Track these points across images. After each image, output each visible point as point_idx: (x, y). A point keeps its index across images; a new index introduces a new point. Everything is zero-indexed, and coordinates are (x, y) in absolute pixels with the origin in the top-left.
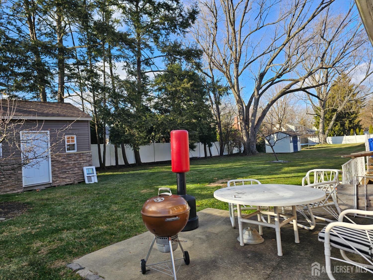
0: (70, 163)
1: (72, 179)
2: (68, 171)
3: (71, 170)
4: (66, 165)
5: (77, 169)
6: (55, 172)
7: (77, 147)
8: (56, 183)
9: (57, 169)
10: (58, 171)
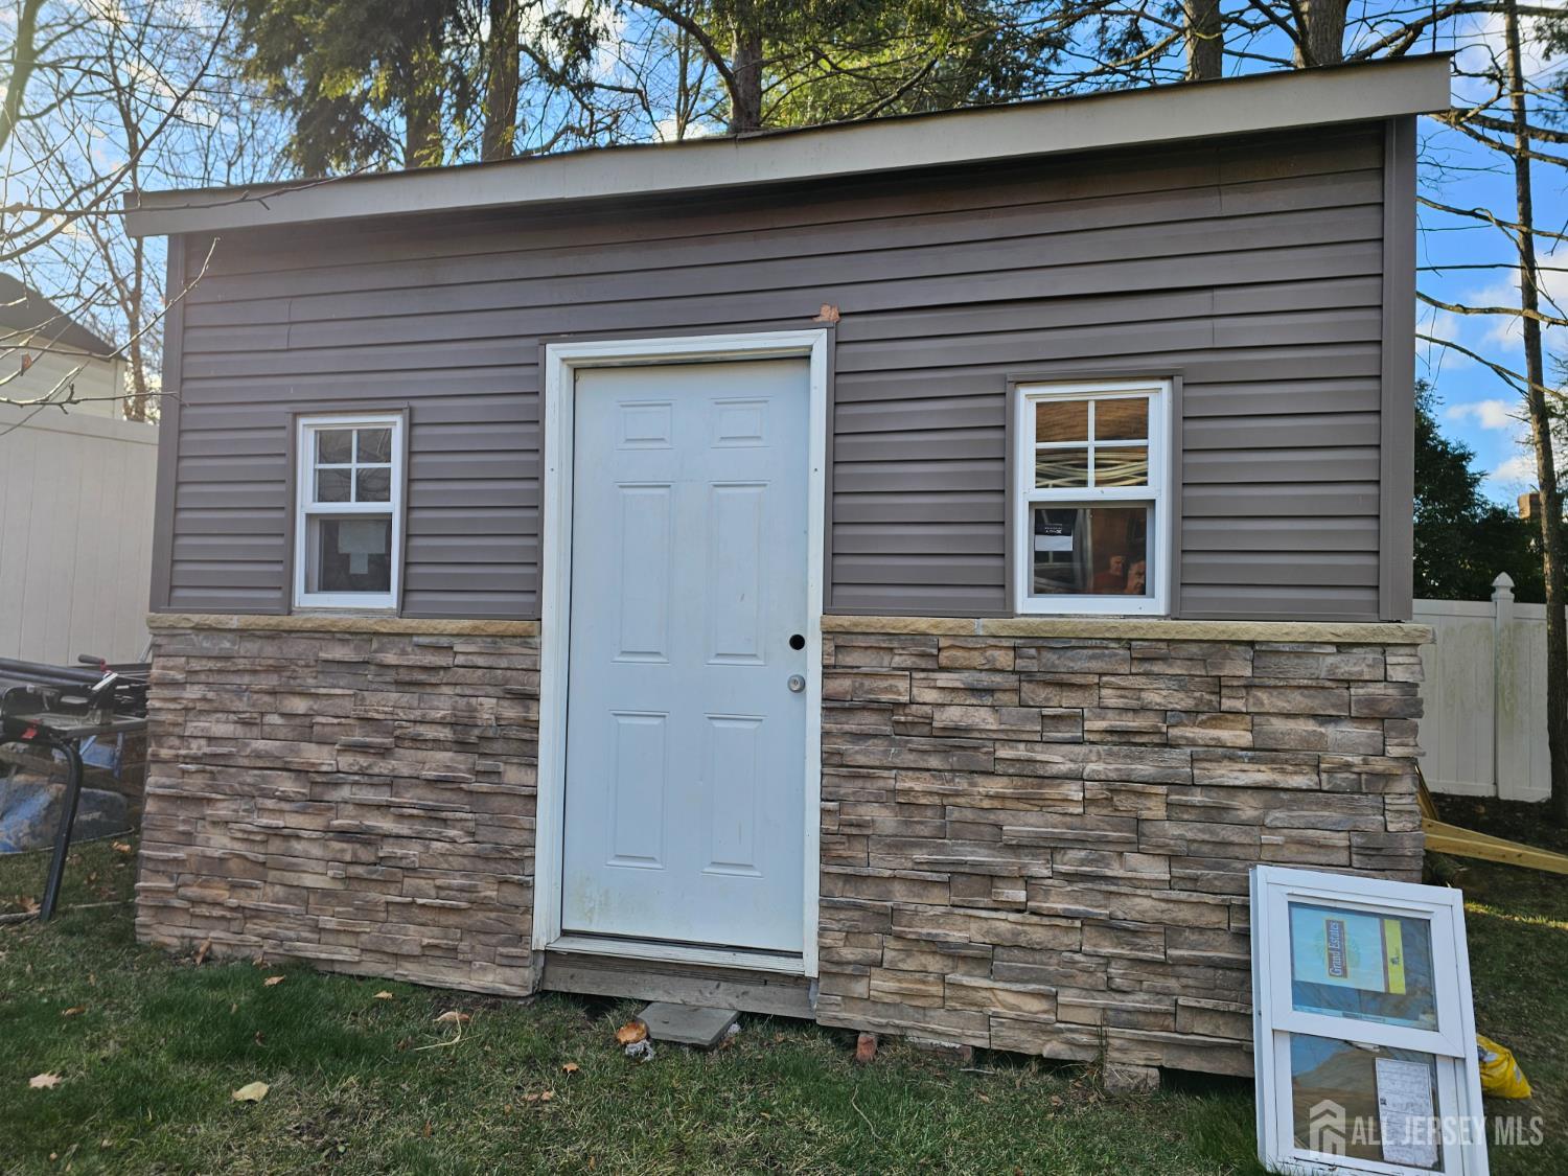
0: (1058, 760)
1: (1080, 1006)
2: (1028, 881)
3: (1071, 860)
4: (996, 786)
5: (1156, 870)
6: (858, 851)
7: (1181, 551)
8: (859, 988)
9: (885, 819)
10: (897, 845)
